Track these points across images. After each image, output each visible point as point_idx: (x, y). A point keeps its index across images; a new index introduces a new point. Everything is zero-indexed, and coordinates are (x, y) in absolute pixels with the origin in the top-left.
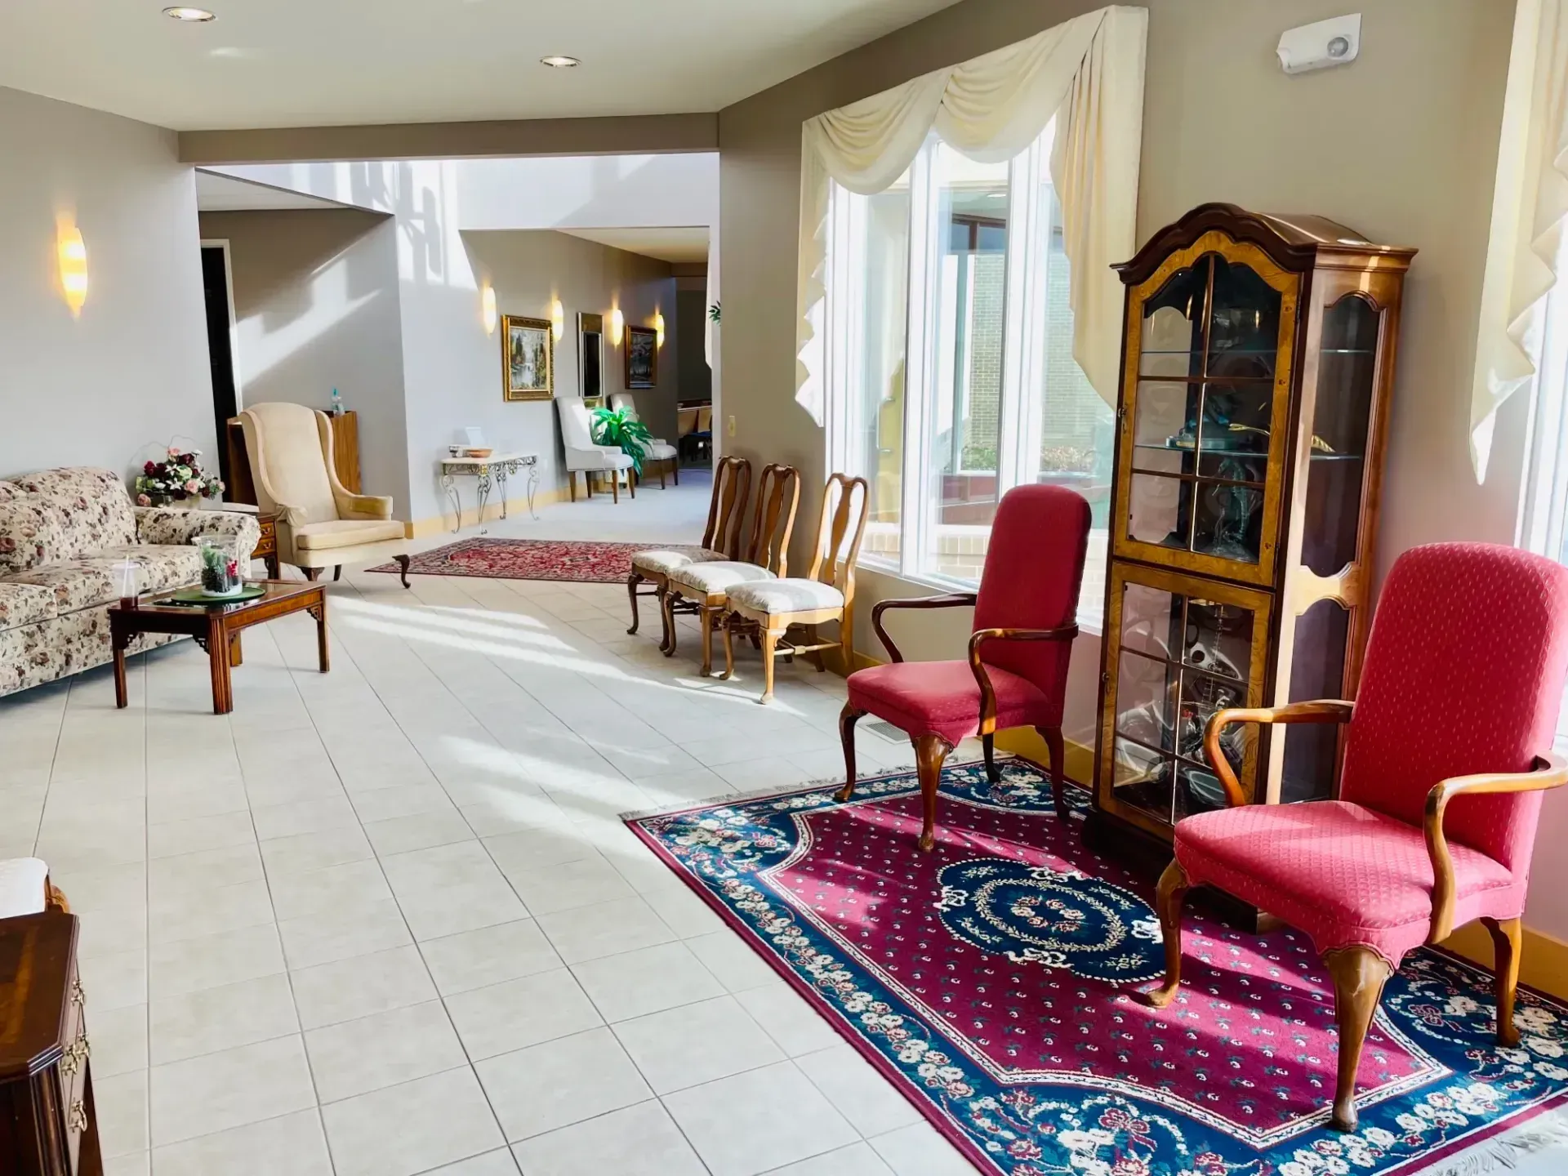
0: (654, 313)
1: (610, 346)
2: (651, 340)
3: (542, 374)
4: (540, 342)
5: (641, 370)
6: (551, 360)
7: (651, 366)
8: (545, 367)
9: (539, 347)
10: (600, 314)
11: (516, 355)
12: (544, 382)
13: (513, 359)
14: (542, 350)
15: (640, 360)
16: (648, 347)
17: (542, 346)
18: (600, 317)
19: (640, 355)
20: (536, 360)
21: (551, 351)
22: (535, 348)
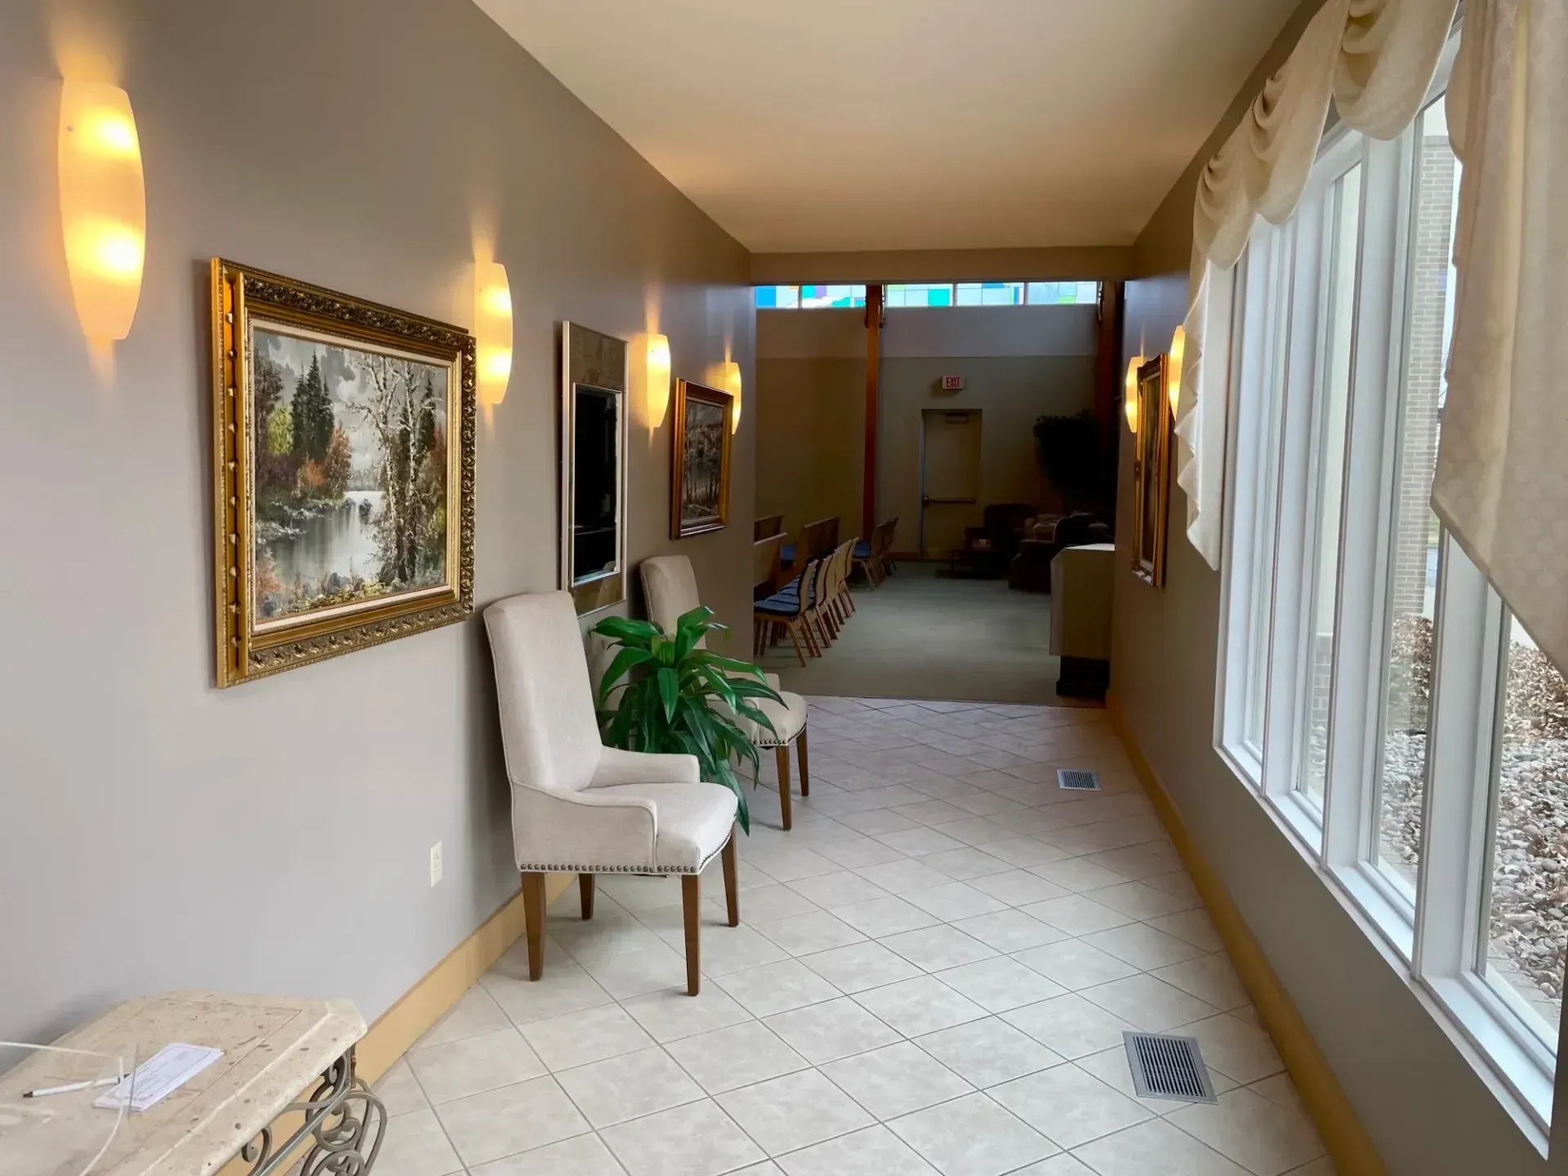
0: (723, 359)
1: (638, 431)
2: (720, 417)
3: (429, 527)
4: (420, 405)
5: (700, 490)
6: (467, 474)
7: (718, 480)
8: (443, 499)
9: (414, 425)
10: (623, 338)
11: (294, 461)
12: (435, 558)
13: (273, 476)
14: (431, 437)
15: (700, 465)
16: (714, 435)
17: (428, 420)
18: (619, 348)
19: (701, 453)
20: (402, 476)
21: (467, 445)
22: (395, 427)
